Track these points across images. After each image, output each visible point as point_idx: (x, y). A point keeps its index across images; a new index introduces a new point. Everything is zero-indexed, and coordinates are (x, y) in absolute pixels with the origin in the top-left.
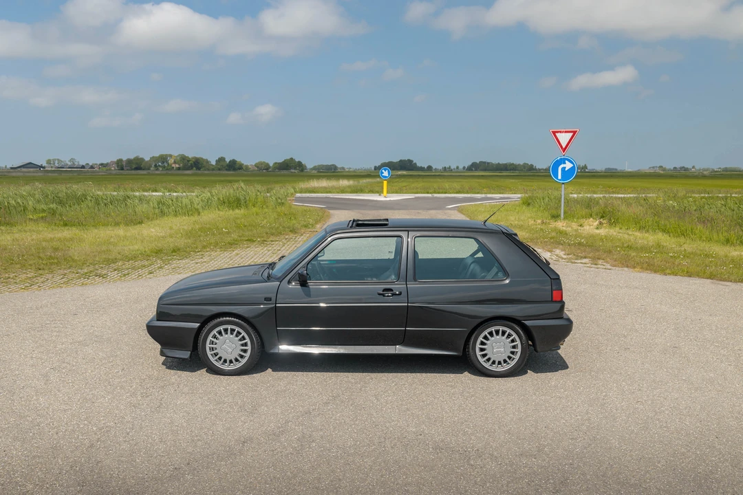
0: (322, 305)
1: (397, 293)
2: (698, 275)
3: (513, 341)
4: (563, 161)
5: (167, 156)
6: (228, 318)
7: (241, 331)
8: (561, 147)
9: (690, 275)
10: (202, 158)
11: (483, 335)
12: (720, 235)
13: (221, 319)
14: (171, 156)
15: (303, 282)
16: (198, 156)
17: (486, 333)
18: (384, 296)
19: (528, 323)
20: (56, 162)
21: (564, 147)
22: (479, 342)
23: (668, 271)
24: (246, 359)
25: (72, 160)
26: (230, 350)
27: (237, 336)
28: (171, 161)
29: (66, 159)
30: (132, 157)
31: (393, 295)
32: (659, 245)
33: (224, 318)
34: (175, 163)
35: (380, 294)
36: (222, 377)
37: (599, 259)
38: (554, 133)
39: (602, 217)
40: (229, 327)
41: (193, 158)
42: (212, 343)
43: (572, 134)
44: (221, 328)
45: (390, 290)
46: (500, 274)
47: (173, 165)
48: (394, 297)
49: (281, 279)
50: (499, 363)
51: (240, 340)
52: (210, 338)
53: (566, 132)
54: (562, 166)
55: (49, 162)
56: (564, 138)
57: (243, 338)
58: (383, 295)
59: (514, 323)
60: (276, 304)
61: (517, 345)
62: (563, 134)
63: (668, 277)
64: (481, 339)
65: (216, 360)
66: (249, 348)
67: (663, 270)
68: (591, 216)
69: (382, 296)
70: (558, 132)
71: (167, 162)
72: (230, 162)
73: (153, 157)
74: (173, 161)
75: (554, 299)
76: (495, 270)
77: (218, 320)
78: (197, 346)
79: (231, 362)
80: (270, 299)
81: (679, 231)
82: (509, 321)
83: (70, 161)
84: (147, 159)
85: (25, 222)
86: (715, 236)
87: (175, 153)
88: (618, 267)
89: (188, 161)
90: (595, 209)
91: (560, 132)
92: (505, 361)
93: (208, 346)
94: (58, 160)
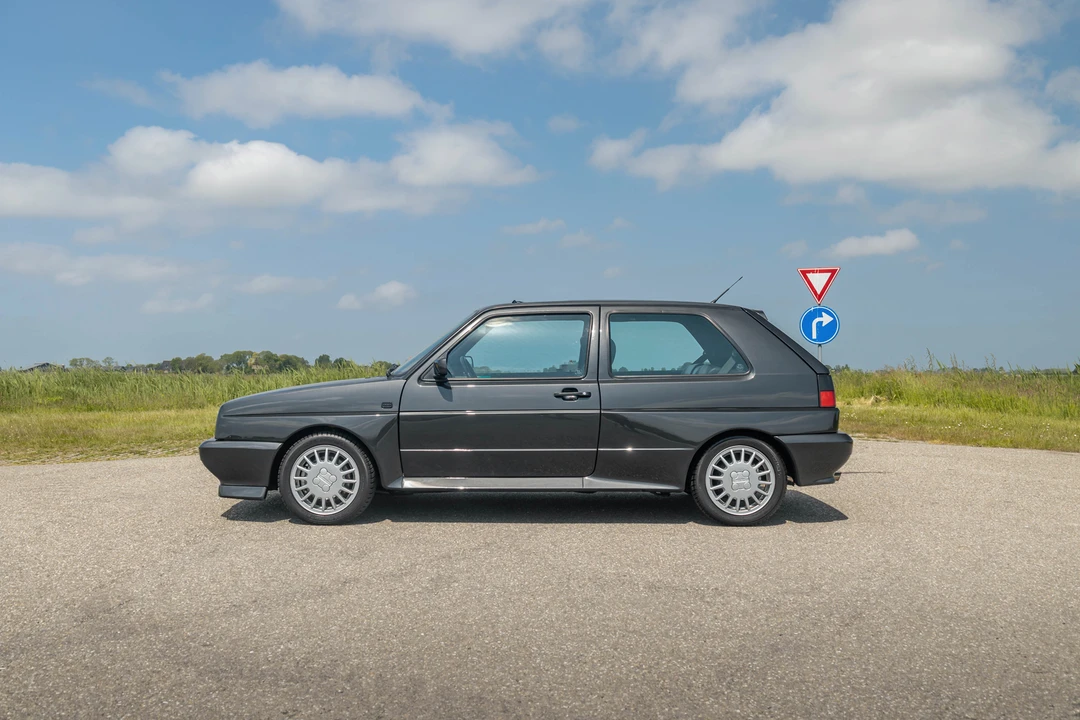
0: (470, 413)
1: (584, 394)
2: (1028, 445)
3: (761, 469)
4: (818, 313)
5: (245, 353)
6: (325, 435)
7: (344, 454)
8: (815, 292)
9: (1016, 445)
10: (295, 357)
11: (715, 460)
12: (1054, 408)
13: (315, 436)
14: (251, 354)
15: (441, 379)
16: (290, 354)
17: (720, 456)
18: (564, 399)
19: (784, 439)
20: (85, 363)
21: (819, 293)
22: (709, 470)
23: (983, 442)
24: (352, 498)
25: (108, 360)
26: (328, 485)
27: (338, 463)
28: (251, 361)
29: (99, 358)
30: (194, 356)
31: (580, 396)
32: (965, 418)
33: (320, 435)
34: (256, 363)
35: (557, 396)
36: (314, 527)
37: (879, 433)
38: (804, 273)
39: (879, 393)
40: (327, 449)
41: (283, 356)
42: (300, 473)
43: (830, 274)
44: (315, 450)
45: (575, 390)
46: (740, 367)
47: (254, 367)
48: (580, 401)
49: (407, 376)
50: (743, 504)
51: (343, 469)
52: (297, 465)
53: (821, 271)
54: (818, 320)
55: (74, 363)
56: (819, 280)
57: (348, 466)
58: (563, 397)
59: (763, 440)
60: (399, 412)
61: (769, 474)
62: (818, 274)
63: (982, 448)
64: (712, 465)
65: (305, 501)
66: (357, 481)
67: (975, 441)
68: (862, 394)
69: (561, 400)
70: (809, 272)
71: (245, 362)
72: (336, 361)
73: (225, 355)
74: (253, 361)
75: (822, 405)
76: (731, 362)
77: (311, 438)
78: (277, 478)
79: (328, 504)
80: (390, 405)
81: (993, 404)
82: (756, 437)
83: (105, 361)
84: (216, 358)
85: (31, 407)
86: (1047, 409)
87: (257, 350)
88: (909, 439)
89: (276, 361)
90: (867, 385)
91: (813, 272)
92: (751, 501)
93: (293, 477)
94: (88, 360)
